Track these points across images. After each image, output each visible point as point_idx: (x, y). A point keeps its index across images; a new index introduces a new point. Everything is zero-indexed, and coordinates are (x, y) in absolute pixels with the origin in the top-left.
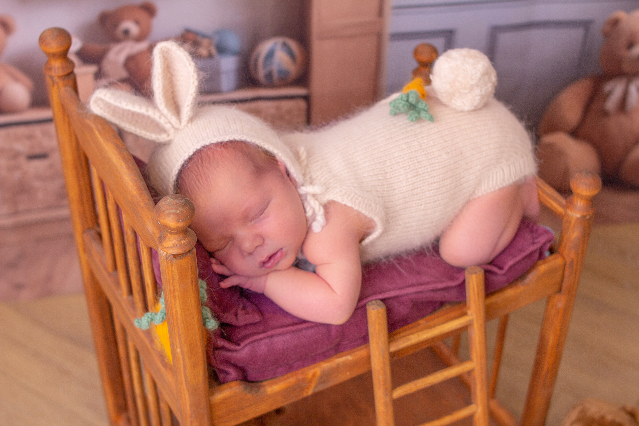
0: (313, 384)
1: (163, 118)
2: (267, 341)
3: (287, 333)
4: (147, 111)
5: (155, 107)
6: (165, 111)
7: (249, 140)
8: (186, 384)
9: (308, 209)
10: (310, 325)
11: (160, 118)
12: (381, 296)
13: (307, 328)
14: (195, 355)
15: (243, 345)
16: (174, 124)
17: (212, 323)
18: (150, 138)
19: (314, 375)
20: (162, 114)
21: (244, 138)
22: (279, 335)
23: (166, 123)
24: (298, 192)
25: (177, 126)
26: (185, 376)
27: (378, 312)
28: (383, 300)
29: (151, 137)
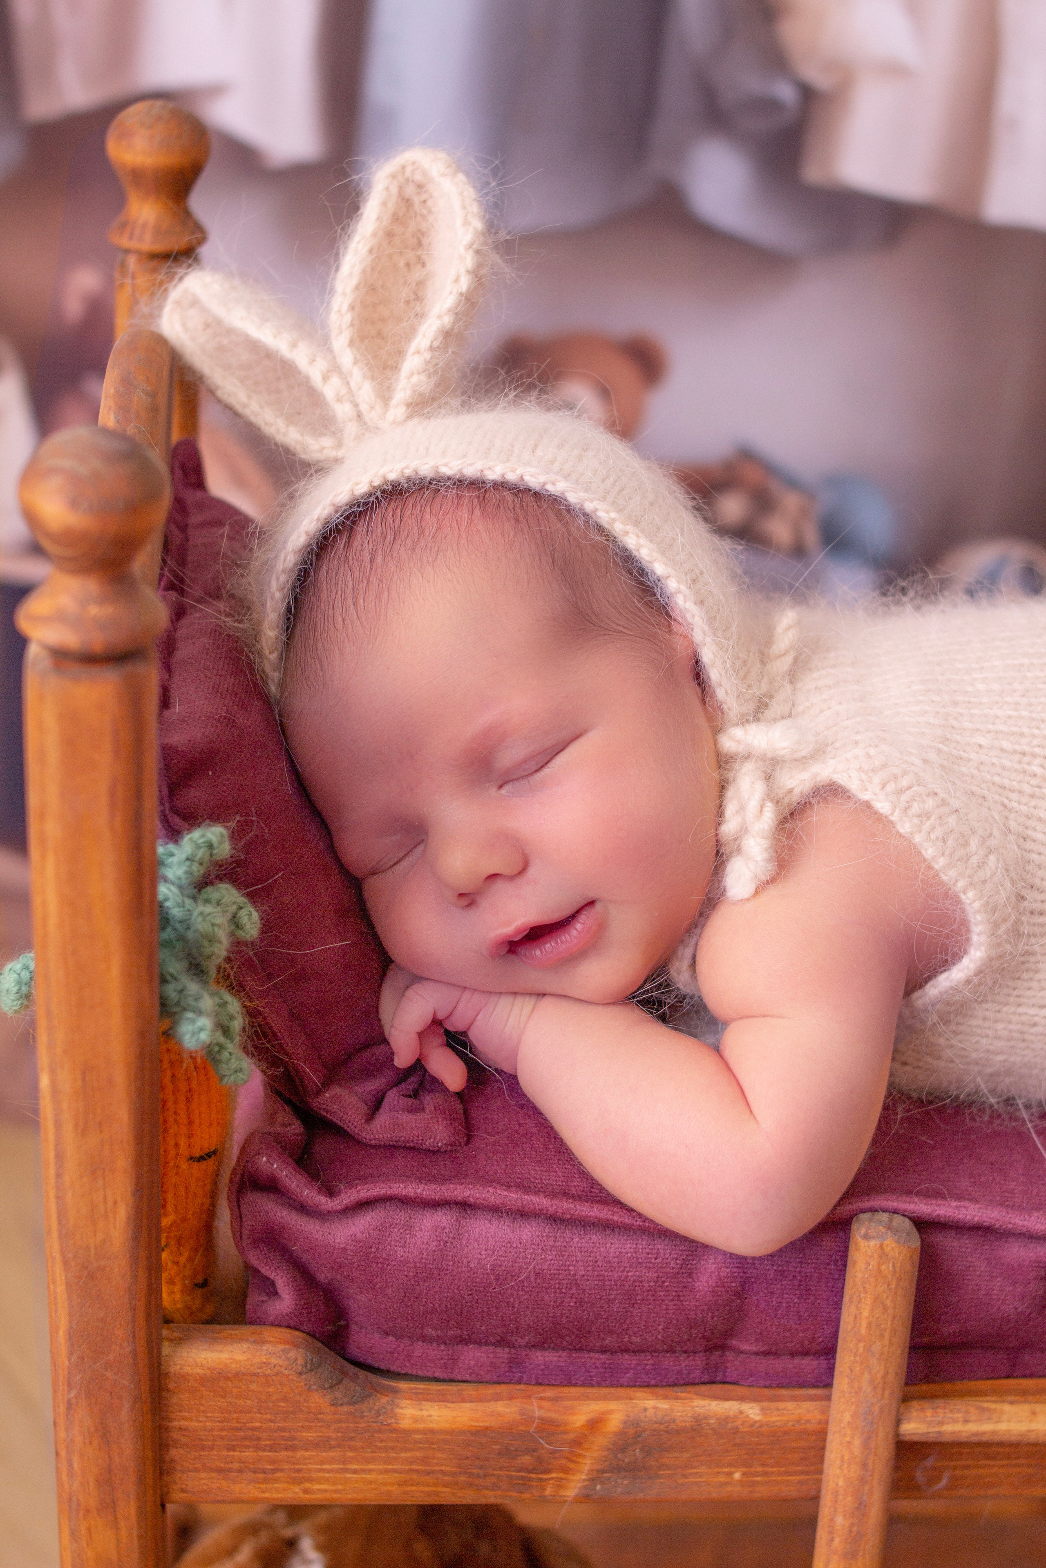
0: (587, 1464)
1: (335, 380)
2: (442, 1218)
3: (523, 1214)
4: (294, 345)
5: (324, 343)
6: (347, 358)
7: (573, 498)
8: (60, 1237)
9: (730, 809)
10: (618, 1217)
11: (325, 378)
12: (924, 1208)
13: (607, 1226)
14: (100, 1124)
15: (348, 1197)
16: (364, 407)
17: (201, 1029)
18: (280, 438)
19: (595, 1424)
20: (335, 368)
21: (557, 486)
22: (495, 1210)
23: (339, 400)
24: (715, 743)
25: (371, 416)
26: (58, 1198)
27: (883, 1254)
28: (922, 1225)
29: (285, 435)
